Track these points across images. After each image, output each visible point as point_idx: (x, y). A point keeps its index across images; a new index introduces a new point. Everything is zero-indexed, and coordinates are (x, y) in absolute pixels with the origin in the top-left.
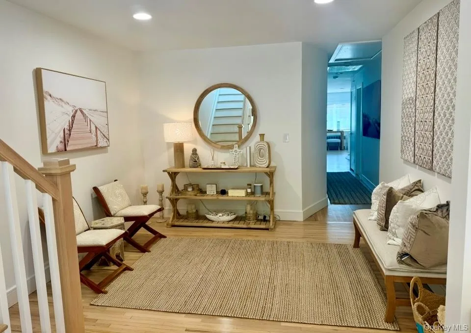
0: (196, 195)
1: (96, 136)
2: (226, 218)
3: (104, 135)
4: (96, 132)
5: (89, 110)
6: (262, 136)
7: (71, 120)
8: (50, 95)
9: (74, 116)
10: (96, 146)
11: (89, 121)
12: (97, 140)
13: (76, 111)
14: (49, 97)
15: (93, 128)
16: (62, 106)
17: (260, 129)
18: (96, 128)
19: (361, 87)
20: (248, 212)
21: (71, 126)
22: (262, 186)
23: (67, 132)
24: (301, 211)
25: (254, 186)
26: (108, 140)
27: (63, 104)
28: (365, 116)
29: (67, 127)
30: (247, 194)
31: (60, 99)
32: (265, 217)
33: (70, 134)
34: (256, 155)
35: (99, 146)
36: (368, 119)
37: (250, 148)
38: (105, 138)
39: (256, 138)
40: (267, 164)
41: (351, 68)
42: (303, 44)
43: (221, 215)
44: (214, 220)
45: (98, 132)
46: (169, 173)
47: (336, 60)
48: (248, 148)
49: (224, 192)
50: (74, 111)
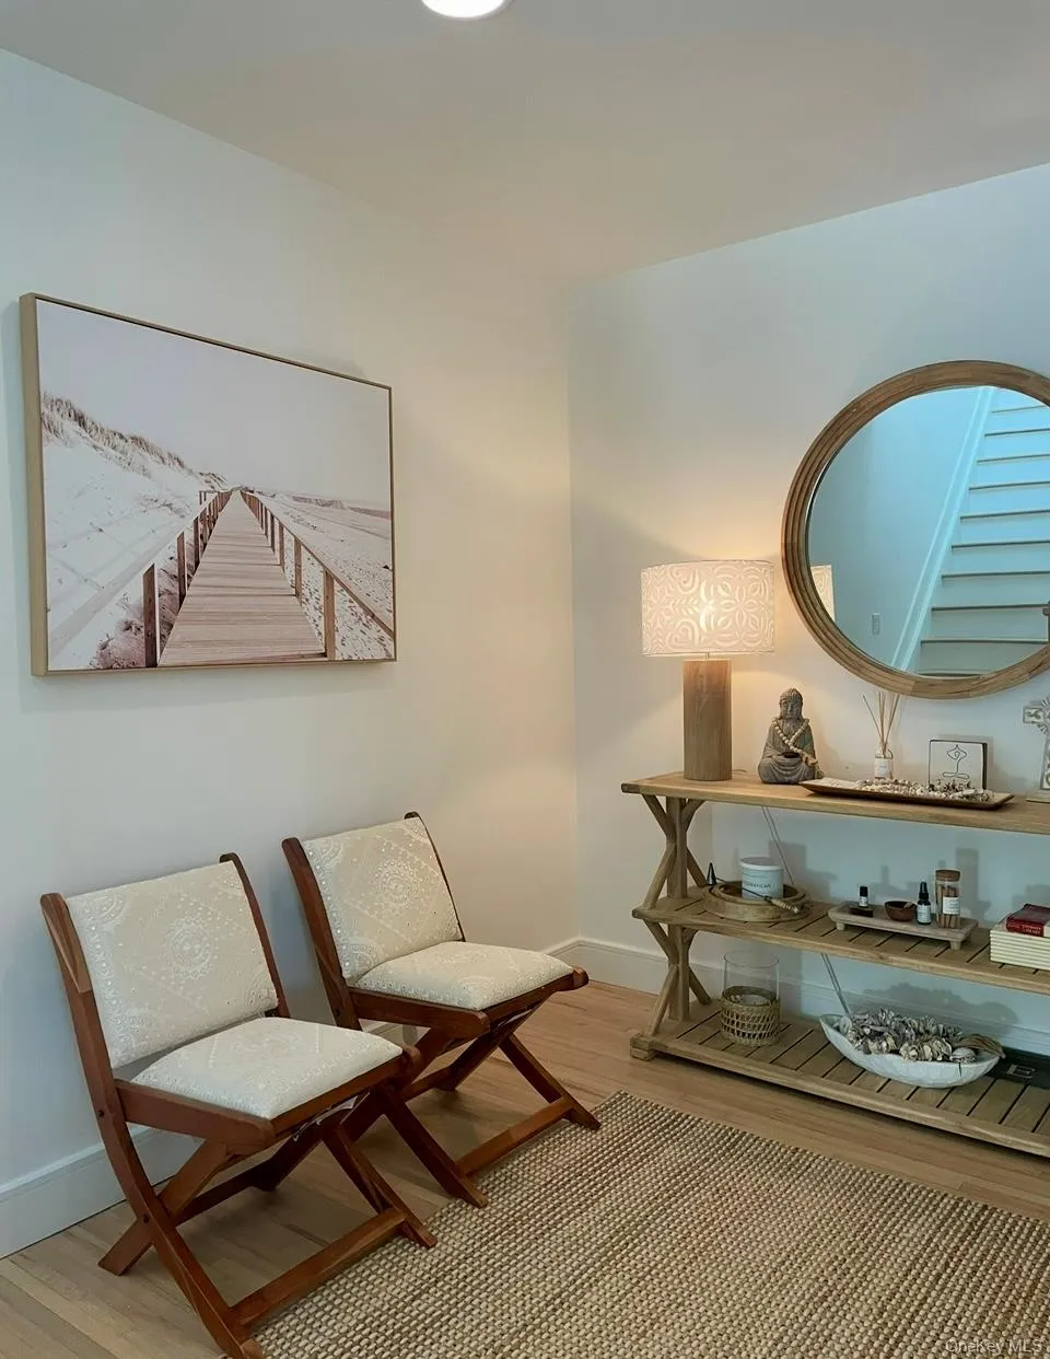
1: (329, 613)
3: (367, 611)
4: (329, 596)
5: (296, 499)
7: (189, 537)
8: (80, 419)
9: (208, 520)
10: (325, 655)
11: (289, 545)
12: (330, 631)
13: (224, 498)
14: (71, 427)
15: (313, 578)
16: (145, 472)
18: (329, 578)
21: (189, 561)
23: (161, 583)
26: (393, 635)
27: (152, 463)
29: (164, 560)
31: (134, 439)
33: (182, 597)
35: (338, 657)
38: (374, 625)
45: (340, 598)
46: (651, 800)
50: (211, 497)
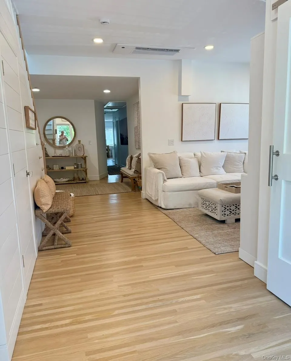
0: (49, 170)
2: (65, 180)
6: (79, 141)
17: (78, 139)
19: (118, 120)
20: (75, 176)
22: (81, 164)
24: (98, 175)
25: (78, 164)
28: (121, 135)
30: (75, 168)
32: (83, 178)
34: (77, 150)
36: (123, 136)
37: (74, 147)
39: (76, 142)
40: (83, 154)
41: (114, 110)
42: (95, 101)
43: (62, 179)
44: (59, 181)
47: (107, 107)
48: (73, 147)
49: (62, 168)
